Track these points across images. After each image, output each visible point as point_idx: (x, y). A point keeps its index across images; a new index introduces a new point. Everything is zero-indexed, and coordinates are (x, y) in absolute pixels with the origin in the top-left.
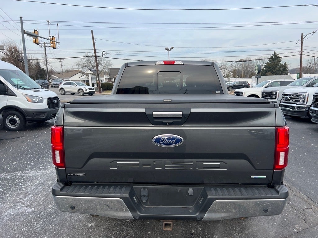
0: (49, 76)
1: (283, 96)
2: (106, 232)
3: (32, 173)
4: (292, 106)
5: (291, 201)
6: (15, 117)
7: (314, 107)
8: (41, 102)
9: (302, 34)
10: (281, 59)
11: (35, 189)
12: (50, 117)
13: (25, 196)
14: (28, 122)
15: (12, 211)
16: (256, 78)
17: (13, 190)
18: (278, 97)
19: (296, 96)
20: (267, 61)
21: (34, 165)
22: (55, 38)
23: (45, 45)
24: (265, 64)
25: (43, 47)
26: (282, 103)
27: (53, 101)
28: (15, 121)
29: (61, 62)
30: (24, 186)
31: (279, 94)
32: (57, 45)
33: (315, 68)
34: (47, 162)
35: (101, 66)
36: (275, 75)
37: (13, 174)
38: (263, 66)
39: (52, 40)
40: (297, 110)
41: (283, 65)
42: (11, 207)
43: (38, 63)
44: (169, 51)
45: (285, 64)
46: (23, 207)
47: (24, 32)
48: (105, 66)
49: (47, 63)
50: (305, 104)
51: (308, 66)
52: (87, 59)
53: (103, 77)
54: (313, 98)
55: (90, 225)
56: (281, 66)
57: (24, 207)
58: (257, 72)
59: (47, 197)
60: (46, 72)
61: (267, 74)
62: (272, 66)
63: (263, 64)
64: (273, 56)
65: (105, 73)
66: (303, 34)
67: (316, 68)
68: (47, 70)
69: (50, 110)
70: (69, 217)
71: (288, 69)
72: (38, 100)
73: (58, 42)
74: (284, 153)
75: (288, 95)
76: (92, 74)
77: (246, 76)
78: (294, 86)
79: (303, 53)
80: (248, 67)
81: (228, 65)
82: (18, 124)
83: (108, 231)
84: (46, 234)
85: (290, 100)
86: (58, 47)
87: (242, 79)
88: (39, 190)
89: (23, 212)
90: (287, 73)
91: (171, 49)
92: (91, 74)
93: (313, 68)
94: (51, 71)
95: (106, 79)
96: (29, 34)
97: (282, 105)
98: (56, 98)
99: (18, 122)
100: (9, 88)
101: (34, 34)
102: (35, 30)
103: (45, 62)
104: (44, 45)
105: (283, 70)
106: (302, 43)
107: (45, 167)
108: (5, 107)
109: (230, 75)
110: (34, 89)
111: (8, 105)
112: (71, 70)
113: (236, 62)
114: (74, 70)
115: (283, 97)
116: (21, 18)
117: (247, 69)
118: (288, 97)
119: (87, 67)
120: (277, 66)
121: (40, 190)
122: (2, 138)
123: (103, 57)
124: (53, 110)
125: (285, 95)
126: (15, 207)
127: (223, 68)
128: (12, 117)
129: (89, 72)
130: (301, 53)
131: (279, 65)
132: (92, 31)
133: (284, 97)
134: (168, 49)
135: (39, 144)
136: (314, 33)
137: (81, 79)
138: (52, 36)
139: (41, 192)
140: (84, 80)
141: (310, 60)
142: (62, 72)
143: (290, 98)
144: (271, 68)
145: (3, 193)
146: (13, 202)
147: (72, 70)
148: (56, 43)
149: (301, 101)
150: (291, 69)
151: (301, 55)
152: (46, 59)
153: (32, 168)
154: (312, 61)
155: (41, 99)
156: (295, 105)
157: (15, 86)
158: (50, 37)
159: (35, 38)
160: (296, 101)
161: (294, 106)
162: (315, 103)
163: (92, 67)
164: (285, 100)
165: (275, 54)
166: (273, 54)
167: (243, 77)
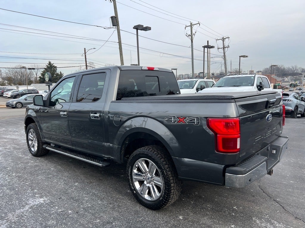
9: (85, 49)
10: (56, 68)
16: (47, 85)
41: (59, 74)
45: (61, 73)
58: (47, 80)
63: (37, 72)
64: (48, 65)
106: (85, 56)
130: (86, 64)
131: (55, 74)
151: (86, 66)
165: (50, 63)
166: (48, 63)
167: (28, 85)
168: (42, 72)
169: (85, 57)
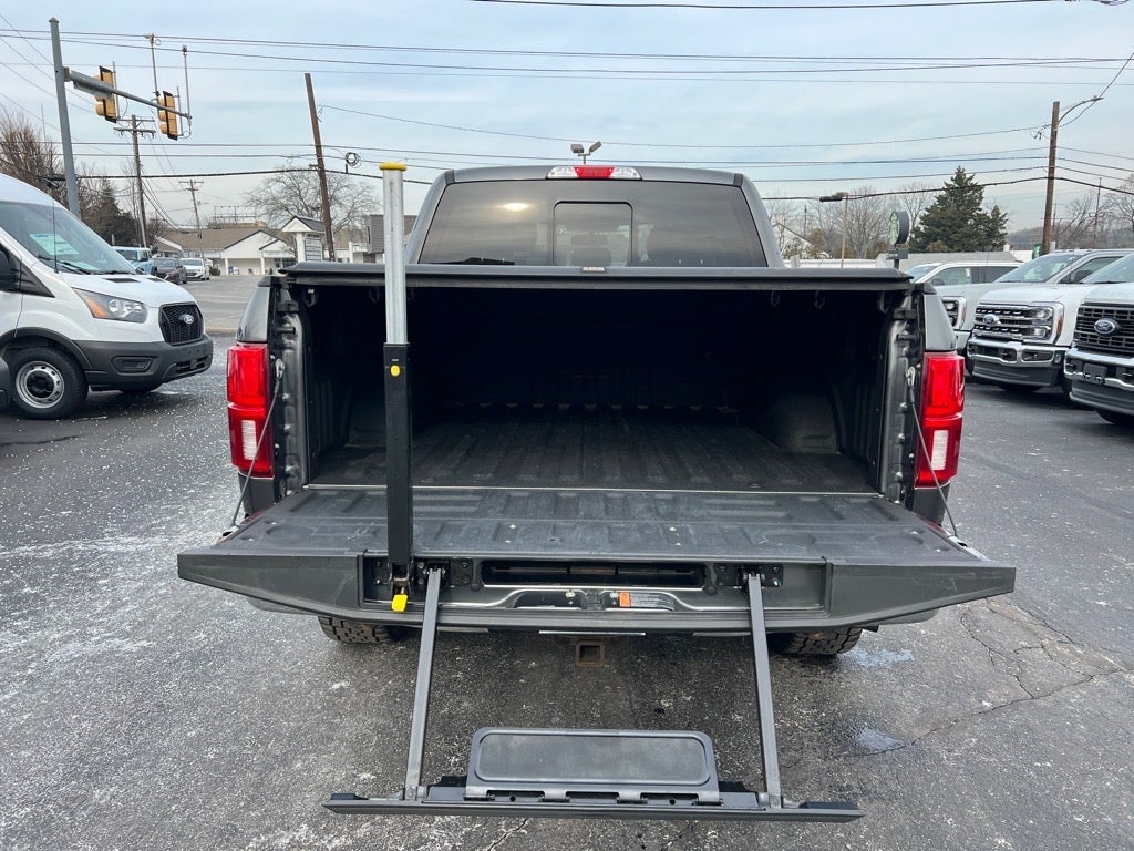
0: (151, 241)
1: (980, 315)
2: (389, 706)
3: (127, 544)
4: (1007, 350)
5: (978, 628)
6: (48, 371)
7: (1080, 348)
8: (139, 317)
9: (1056, 105)
10: (981, 194)
11: (142, 589)
12: (170, 373)
13: (113, 609)
14: (94, 389)
15: (73, 648)
16: (890, 258)
17: (69, 591)
18: (963, 319)
19: (1024, 313)
20: (931, 200)
21: (130, 522)
22: (176, 99)
23: (135, 126)
24: (923, 212)
25: (129, 135)
26: (974, 340)
27: (180, 318)
28: (47, 383)
29: (192, 190)
30: (104, 581)
31: (964, 309)
32: (181, 125)
33: (1099, 228)
34: (173, 512)
35: (338, 209)
36: (959, 251)
37: (62, 547)
38: (918, 220)
39: (165, 105)
40: (1024, 363)
41: (989, 215)
42: (69, 638)
43: (108, 193)
44: (585, 156)
45: (996, 211)
46: (109, 637)
47: (63, 74)
48: (354, 210)
49: (141, 192)
50: (1051, 341)
51: (1077, 222)
52: (288, 181)
53: (346, 248)
54: (1078, 319)
55: (336, 686)
56: (982, 219)
57: (112, 637)
58: (893, 237)
59: (186, 610)
60: (139, 225)
61: (930, 246)
62: (950, 218)
63: (917, 211)
64: (952, 183)
65: (354, 235)
66: (1058, 103)
67: (1104, 229)
68: (144, 217)
69: (168, 346)
70: (266, 665)
71: (1004, 231)
72: (128, 313)
73: (186, 116)
74: (945, 432)
75: (994, 311)
76: (309, 236)
77: (855, 252)
78: (1020, 280)
79: (1057, 173)
80: (863, 221)
81: (796, 213)
82: (57, 393)
83: (396, 702)
84: (196, 709)
85: (1000, 329)
86: (186, 134)
87: (842, 263)
88: (156, 591)
89: (112, 652)
90: (1002, 244)
91: (591, 150)
92: (303, 233)
93: (1091, 229)
94: (157, 225)
95: (356, 254)
96: (81, 84)
97: (975, 345)
98: (191, 308)
99: (57, 387)
100: (25, 267)
101: (101, 84)
102: (102, 70)
103: (136, 190)
104: (131, 127)
105: (988, 234)
106: (1054, 135)
107: (169, 528)
108: (12, 333)
109: (802, 250)
110: (113, 273)
111: (22, 325)
112: (227, 221)
113: (823, 200)
114: (241, 221)
115: (977, 319)
116: (54, 22)
117: (862, 228)
118: (996, 318)
119: (287, 210)
120: (965, 220)
121: (161, 592)
122: (7, 441)
123: (347, 173)
124: (180, 347)
125: (986, 313)
126: (84, 637)
127: (778, 224)
128: (38, 369)
129: (298, 226)
130: (1052, 170)
131: (972, 217)
132: (308, 77)
133: (981, 319)
134: (582, 151)
135: (139, 458)
136: (1096, 99)
137: (266, 255)
138: (166, 94)
139: (164, 597)
140: (279, 259)
141: (1081, 199)
142: (198, 225)
143: (1002, 321)
144: (944, 225)
145: (35, 601)
146: (74, 624)
147: (232, 220)
148: (178, 116)
149: (1037, 331)
150: (1014, 231)
151: (1051, 178)
152: (139, 176)
153: (124, 530)
154: (1089, 202)
155: (139, 308)
156: (1018, 347)
157: (48, 260)
158: (158, 94)
159: (104, 96)
160: (1021, 331)
161: (1013, 350)
162: (1082, 335)
163: (304, 210)
164: (984, 329)
165: (960, 176)
166: (954, 176)
167: (845, 258)
168: (927, 210)
169: (1053, 141)
